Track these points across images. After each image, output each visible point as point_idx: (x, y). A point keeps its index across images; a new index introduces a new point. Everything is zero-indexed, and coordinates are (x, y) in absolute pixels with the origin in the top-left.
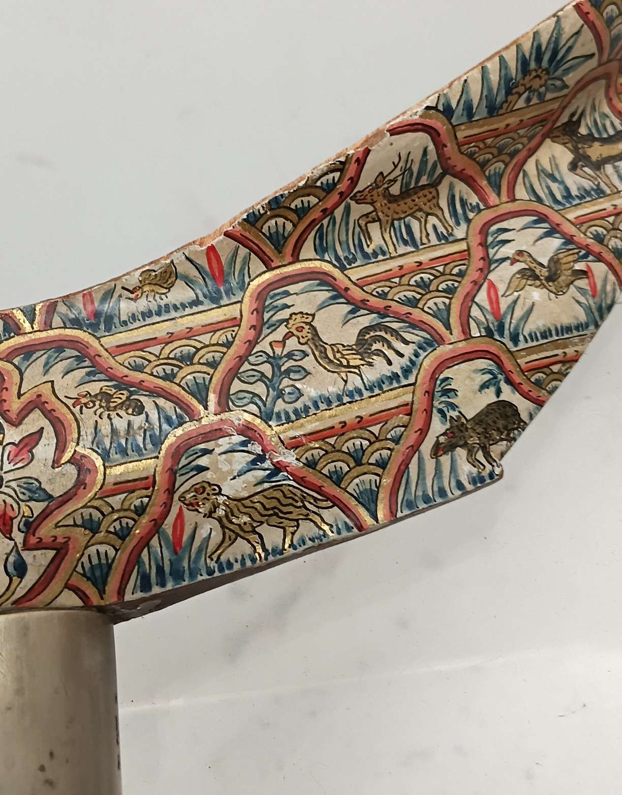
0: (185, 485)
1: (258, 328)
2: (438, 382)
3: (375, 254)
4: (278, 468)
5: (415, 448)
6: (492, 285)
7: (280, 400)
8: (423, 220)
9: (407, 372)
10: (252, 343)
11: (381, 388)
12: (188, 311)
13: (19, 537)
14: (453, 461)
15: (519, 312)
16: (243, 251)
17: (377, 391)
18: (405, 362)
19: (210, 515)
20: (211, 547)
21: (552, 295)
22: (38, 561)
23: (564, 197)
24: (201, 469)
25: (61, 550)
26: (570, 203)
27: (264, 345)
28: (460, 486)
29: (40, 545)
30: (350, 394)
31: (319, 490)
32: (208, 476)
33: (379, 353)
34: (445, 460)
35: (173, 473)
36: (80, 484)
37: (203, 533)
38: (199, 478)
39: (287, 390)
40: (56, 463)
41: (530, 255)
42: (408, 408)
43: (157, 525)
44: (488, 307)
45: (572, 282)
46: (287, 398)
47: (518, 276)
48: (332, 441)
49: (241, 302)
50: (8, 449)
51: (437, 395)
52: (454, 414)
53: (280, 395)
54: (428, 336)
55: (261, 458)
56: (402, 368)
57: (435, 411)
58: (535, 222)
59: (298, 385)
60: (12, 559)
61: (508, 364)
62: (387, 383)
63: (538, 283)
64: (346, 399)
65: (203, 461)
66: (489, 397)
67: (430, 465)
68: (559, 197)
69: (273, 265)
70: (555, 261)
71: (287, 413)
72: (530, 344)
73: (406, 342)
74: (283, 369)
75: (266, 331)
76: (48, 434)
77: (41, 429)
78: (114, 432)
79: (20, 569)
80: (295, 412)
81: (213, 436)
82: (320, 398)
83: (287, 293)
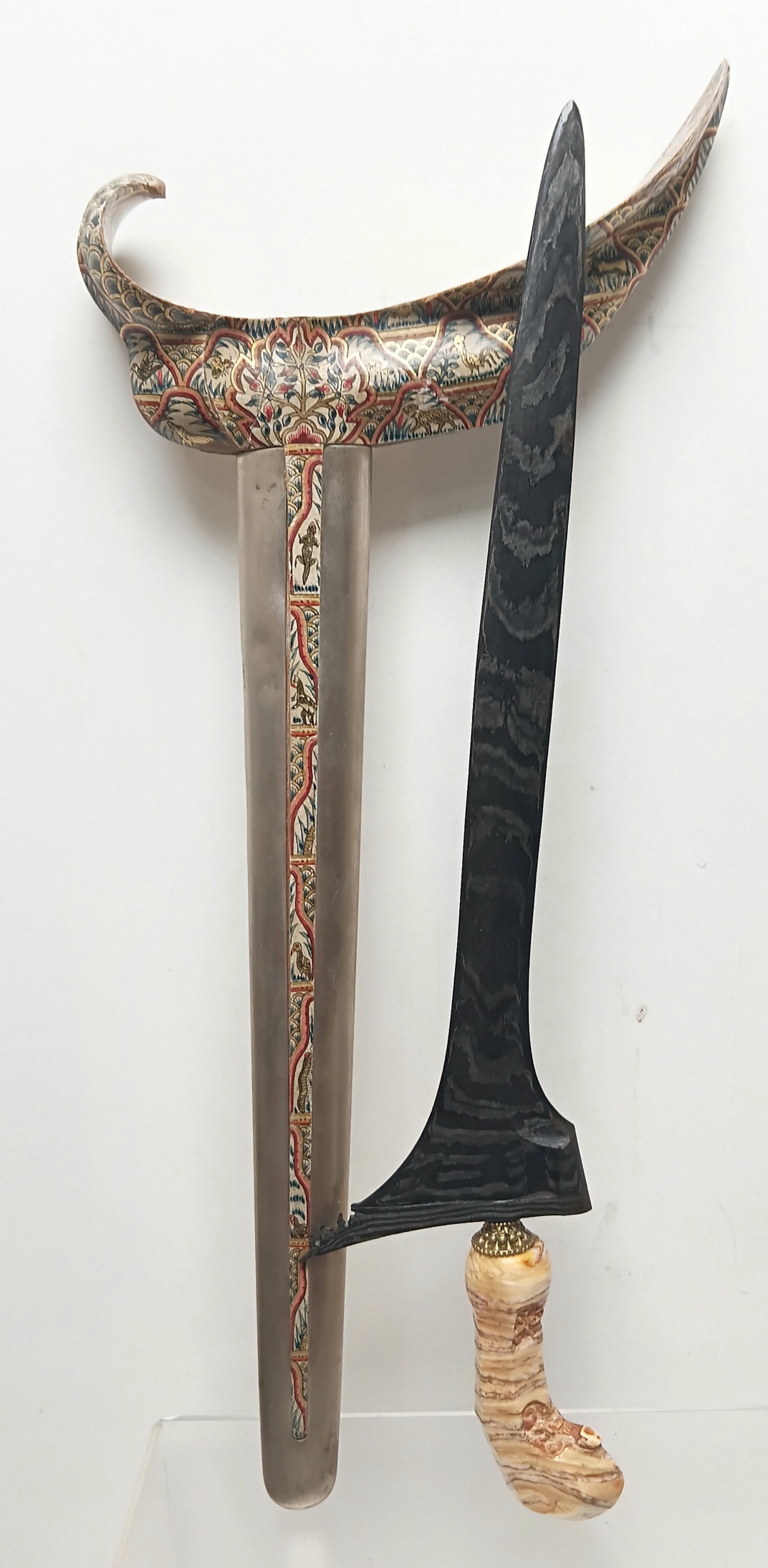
0: (406, 404)
1: (442, 339)
3: (495, 310)
4: (440, 402)
5: (494, 401)
7: (446, 376)
9: (496, 371)
10: (439, 347)
11: (485, 377)
12: (415, 325)
13: (345, 417)
16: (441, 304)
17: (483, 378)
18: (497, 366)
19: (413, 416)
20: (411, 428)
22: (350, 427)
24: (412, 399)
25: (358, 424)
27: (443, 349)
29: (352, 421)
31: (455, 412)
32: (415, 402)
33: (488, 361)
35: (401, 400)
36: (368, 399)
37: (409, 422)
38: (411, 403)
39: (450, 372)
40: (361, 391)
42: (494, 386)
43: (393, 418)
46: (449, 375)
48: (463, 394)
49: (437, 325)
50: (344, 382)
53: (447, 374)
54: (508, 356)
55: (434, 398)
56: (495, 369)
57: (505, 388)
59: (454, 371)
60: (342, 426)
62: (488, 375)
64: (471, 379)
65: (413, 396)
71: (447, 382)
73: (500, 357)
74: (449, 362)
75: (445, 341)
76: (358, 377)
77: (355, 375)
78: (382, 380)
79: (345, 429)
80: (451, 382)
81: (418, 387)
82: (461, 377)
83: (456, 324)
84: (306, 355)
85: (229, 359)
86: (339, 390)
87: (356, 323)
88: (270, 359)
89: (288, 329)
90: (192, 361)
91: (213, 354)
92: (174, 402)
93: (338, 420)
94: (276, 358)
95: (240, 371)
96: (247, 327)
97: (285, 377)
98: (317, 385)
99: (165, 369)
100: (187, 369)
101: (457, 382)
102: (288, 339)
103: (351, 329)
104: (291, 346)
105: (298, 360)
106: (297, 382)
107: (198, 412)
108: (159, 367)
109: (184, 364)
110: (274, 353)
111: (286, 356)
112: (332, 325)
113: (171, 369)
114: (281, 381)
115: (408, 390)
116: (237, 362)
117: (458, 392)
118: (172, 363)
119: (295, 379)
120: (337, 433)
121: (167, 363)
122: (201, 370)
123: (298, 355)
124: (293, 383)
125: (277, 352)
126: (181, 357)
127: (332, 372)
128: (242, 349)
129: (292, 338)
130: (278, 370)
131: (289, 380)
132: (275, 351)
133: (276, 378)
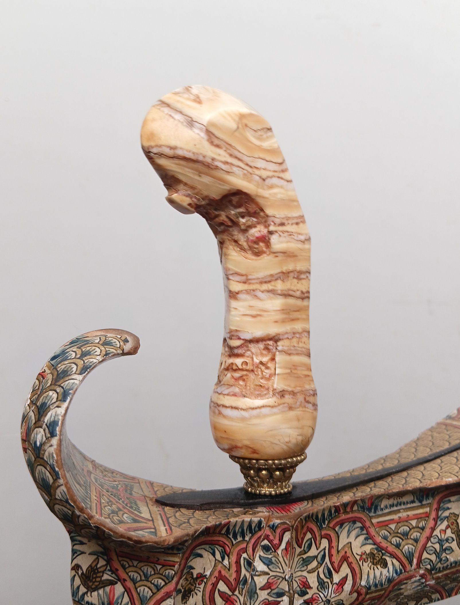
0: (392, 594)
1: (436, 520)
4: (426, 586)
7: (440, 563)
10: (433, 529)
12: (409, 506)
24: (400, 589)
27: (437, 532)
31: (436, 589)
32: (402, 591)
35: (390, 592)
36: (357, 600)
38: (398, 592)
39: (443, 559)
40: (351, 593)
46: (442, 562)
49: (431, 504)
50: (335, 586)
53: (441, 560)
55: (422, 583)
59: (448, 557)
65: (403, 587)
71: (440, 568)
74: (444, 547)
75: (439, 523)
76: (350, 577)
77: (347, 574)
78: (375, 577)
80: (443, 568)
81: (410, 578)
82: (454, 561)
83: (450, 501)
84: (296, 559)
85: (202, 572)
86: (328, 598)
87: (348, 509)
88: (250, 564)
89: (278, 531)
90: (159, 588)
94: (260, 566)
95: (215, 586)
96: (228, 529)
97: (269, 590)
98: (307, 597)
99: (119, 588)
100: (151, 597)
101: (449, 567)
102: (276, 541)
103: (343, 517)
104: (279, 552)
105: (287, 570)
106: (284, 598)
108: (112, 583)
109: (147, 589)
110: (257, 558)
111: (272, 563)
112: (323, 515)
114: (263, 595)
115: (400, 583)
116: (211, 574)
117: (447, 575)
118: (130, 583)
119: (282, 594)
121: (123, 582)
123: (287, 562)
124: (279, 599)
125: (260, 556)
126: (143, 578)
127: (322, 576)
128: (218, 556)
129: (281, 540)
130: (261, 581)
131: (274, 594)
132: (258, 555)
133: (258, 591)
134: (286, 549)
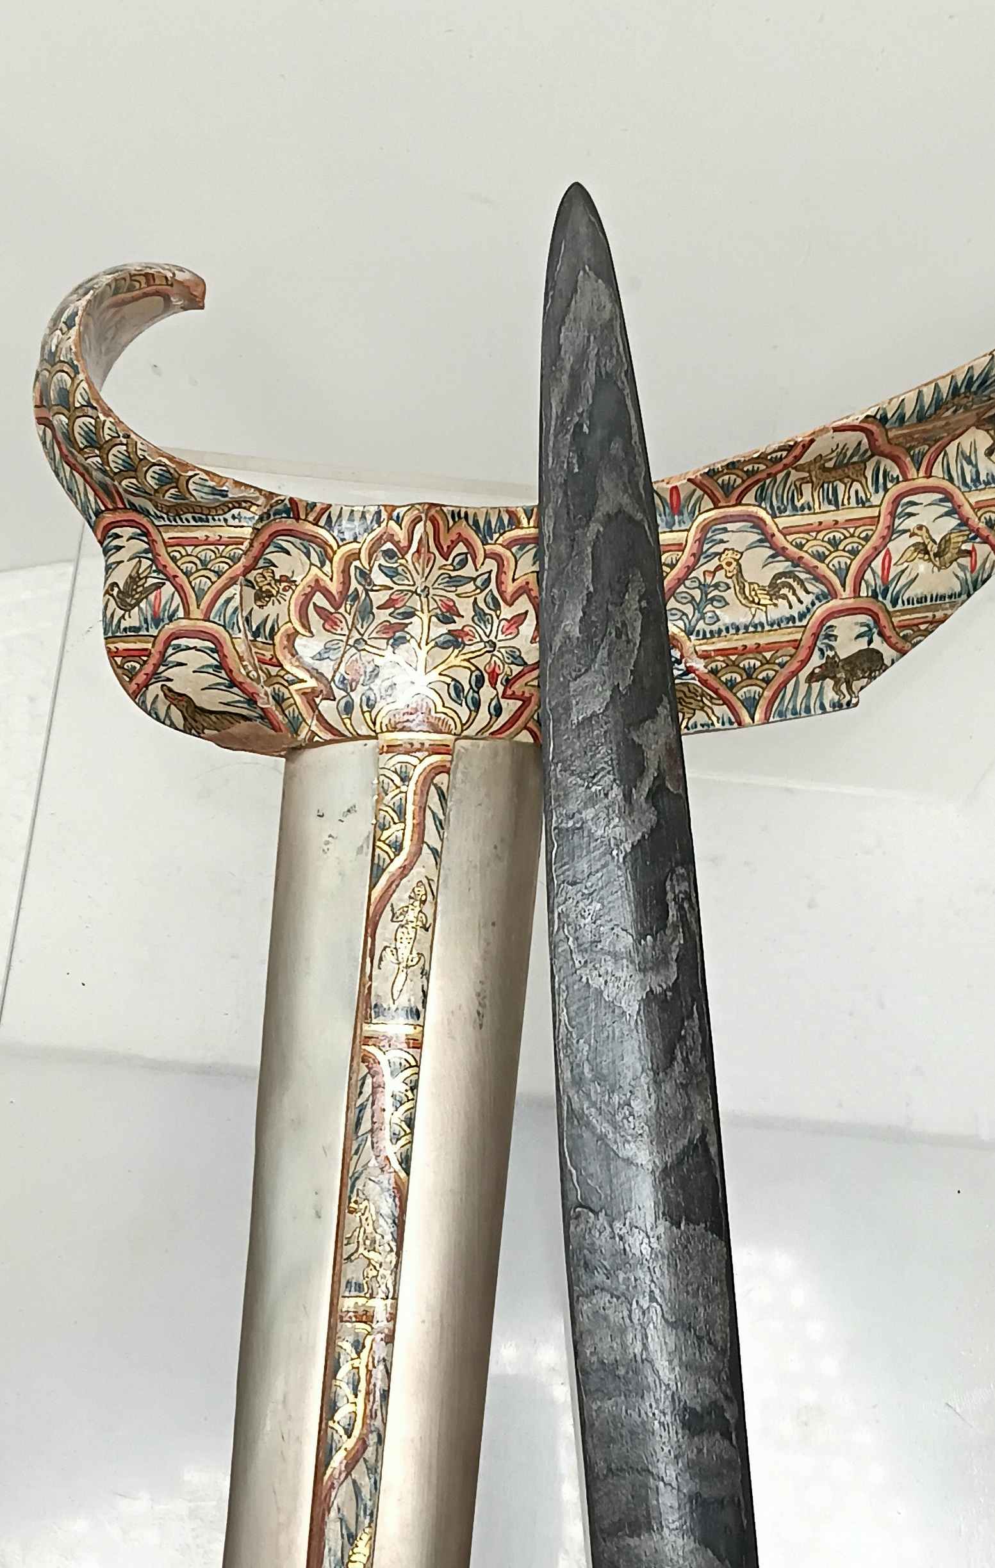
1: (697, 557)
2: (824, 628)
3: (802, 508)
4: (689, 671)
5: (795, 673)
6: (888, 553)
7: (702, 621)
8: (848, 485)
9: (802, 616)
10: (690, 569)
11: (779, 625)
13: (500, 689)
14: (822, 688)
15: (903, 581)
16: (699, 492)
17: (776, 627)
18: (803, 608)
21: (936, 569)
22: (510, 707)
23: (972, 480)
25: (526, 702)
26: (976, 486)
27: (698, 573)
28: (822, 707)
29: (513, 697)
30: (755, 626)
31: (716, 691)
33: (785, 597)
34: (816, 686)
39: (709, 614)
40: (534, 642)
41: (927, 531)
42: (797, 644)
44: (880, 573)
45: (956, 560)
46: (707, 621)
47: (912, 548)
48: (733, 658)
49: (688, 530)
50: (503, 623)
51: (821, 637)
52: (831, 654)
53: (703, 617)
54: (826, 590)
55: (678, 662)
56: (799, 613)
57: (816, 649)
58: (941, 500)
59: (718, 612)
60: (494, 703)
61: (884, 621)
62: (785, 622)
63: (927, 557)
64: (751, 629)
66: (862, 644)
67: (803, 687)
68: (968, 480)
69: (720, 505)
70: (946, 540)
71: (704, 632)
72: (907, 607)
73: (808, 592)
74: (709, 596)
75: (702, 560)
76: (532, 616)
77: (527, 612)
79: (499, 710)
80: (711, 632)
82: (732, 624)
83: (725, 530)
84: (436, 572)
85: (289, 575)
86: (492, 637)
88: (364, 575)
89: (406, 525)
90: (219, 575)
91: (261, 563)
92: (178, 649)
93: (487, 693)
94: (379, 578)
95: (308, 597)
96: (329, 519)
97: (392, 610)
98: (452, 627)
100: (209, 588)
102: (403, 542)
103: (524, 531)
104: (409, 557)
105: (419, 581)
106: (413, 620)
107: (221, 666)
108: (158, 586)
109: (204, 579)
110: (376, 568)
111: (399, 574)
112: (488, 523)
113: (179, 589)
114: (383, 616)
116: (303, 581)
117: (724, 652)
118: (182, 579)
119: (411, 614)
120: (483, 716)
121: (172, 579)
122: (235, 590)
123: (420, 572)
124: (407, 623)
125: (380, 565)
126: (200, 567)
127: (482, 605)
128: (315, 558)
129: (411, 541)
130: (379, 598)
131: (398, 614)
132: (377, 563)
133: (375, 610)
134: (418, 551)
